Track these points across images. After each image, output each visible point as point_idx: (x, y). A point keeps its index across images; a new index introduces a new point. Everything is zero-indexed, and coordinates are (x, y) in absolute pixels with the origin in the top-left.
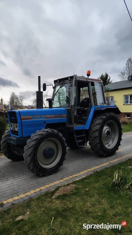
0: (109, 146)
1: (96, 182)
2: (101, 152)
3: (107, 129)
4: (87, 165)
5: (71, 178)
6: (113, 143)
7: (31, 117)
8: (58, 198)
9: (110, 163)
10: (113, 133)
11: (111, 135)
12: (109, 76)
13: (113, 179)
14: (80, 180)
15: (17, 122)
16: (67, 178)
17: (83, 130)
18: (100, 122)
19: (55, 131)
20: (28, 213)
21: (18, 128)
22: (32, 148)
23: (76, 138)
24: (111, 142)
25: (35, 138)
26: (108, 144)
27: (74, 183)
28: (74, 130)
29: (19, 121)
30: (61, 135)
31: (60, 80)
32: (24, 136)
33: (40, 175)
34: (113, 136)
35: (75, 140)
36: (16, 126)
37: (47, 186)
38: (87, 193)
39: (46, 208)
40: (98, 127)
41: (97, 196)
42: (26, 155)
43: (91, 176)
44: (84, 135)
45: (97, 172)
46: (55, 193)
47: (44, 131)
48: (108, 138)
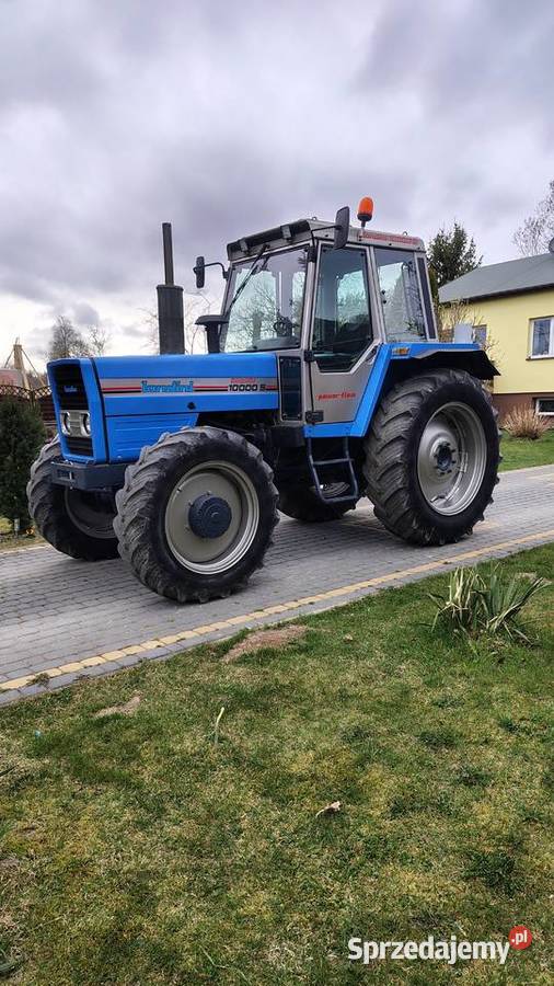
0: (448, 504)
1: (385, 618)
2: (415, 525)
3: (439, 436)
4: (357, 569)
5: (292, 609)
6: (462, 493)
7: (137, 383)
8: (243, 660)
9: (446, 563)
10: (463, 454)
11: (454, 462)
12: (468, 239)
13: (445, 599)
14: (325, 612)
15: (86, 401)
16: (280, 608)
17: (341, 439)
18: (408, 409)
19: (232, 436)
20: (137, 699)
21: (88, 427)
22: (144, 496)
23: (314, 470)
24: (455, 490)
25: (157, 460)
26: (442, 497)
27: (302, 621)
28: (306, 439)
29: (92, 396)
30: (254, 451)
31: (252, 242)
32: (112, 456)
33: (179, 597)
34: (463, 467)
35: (314, 483)
36: (81, 418)
37: (203, 630)
38: (348, 648)
39: (198, 686)
40: (400, 427)
41: (384, 655)
42: (123, 521)
43: (369, 600)
44: (347, 459)
45: (391, 589)
46: (232, 648)
47: (188, 434)
48: (443, 474)
